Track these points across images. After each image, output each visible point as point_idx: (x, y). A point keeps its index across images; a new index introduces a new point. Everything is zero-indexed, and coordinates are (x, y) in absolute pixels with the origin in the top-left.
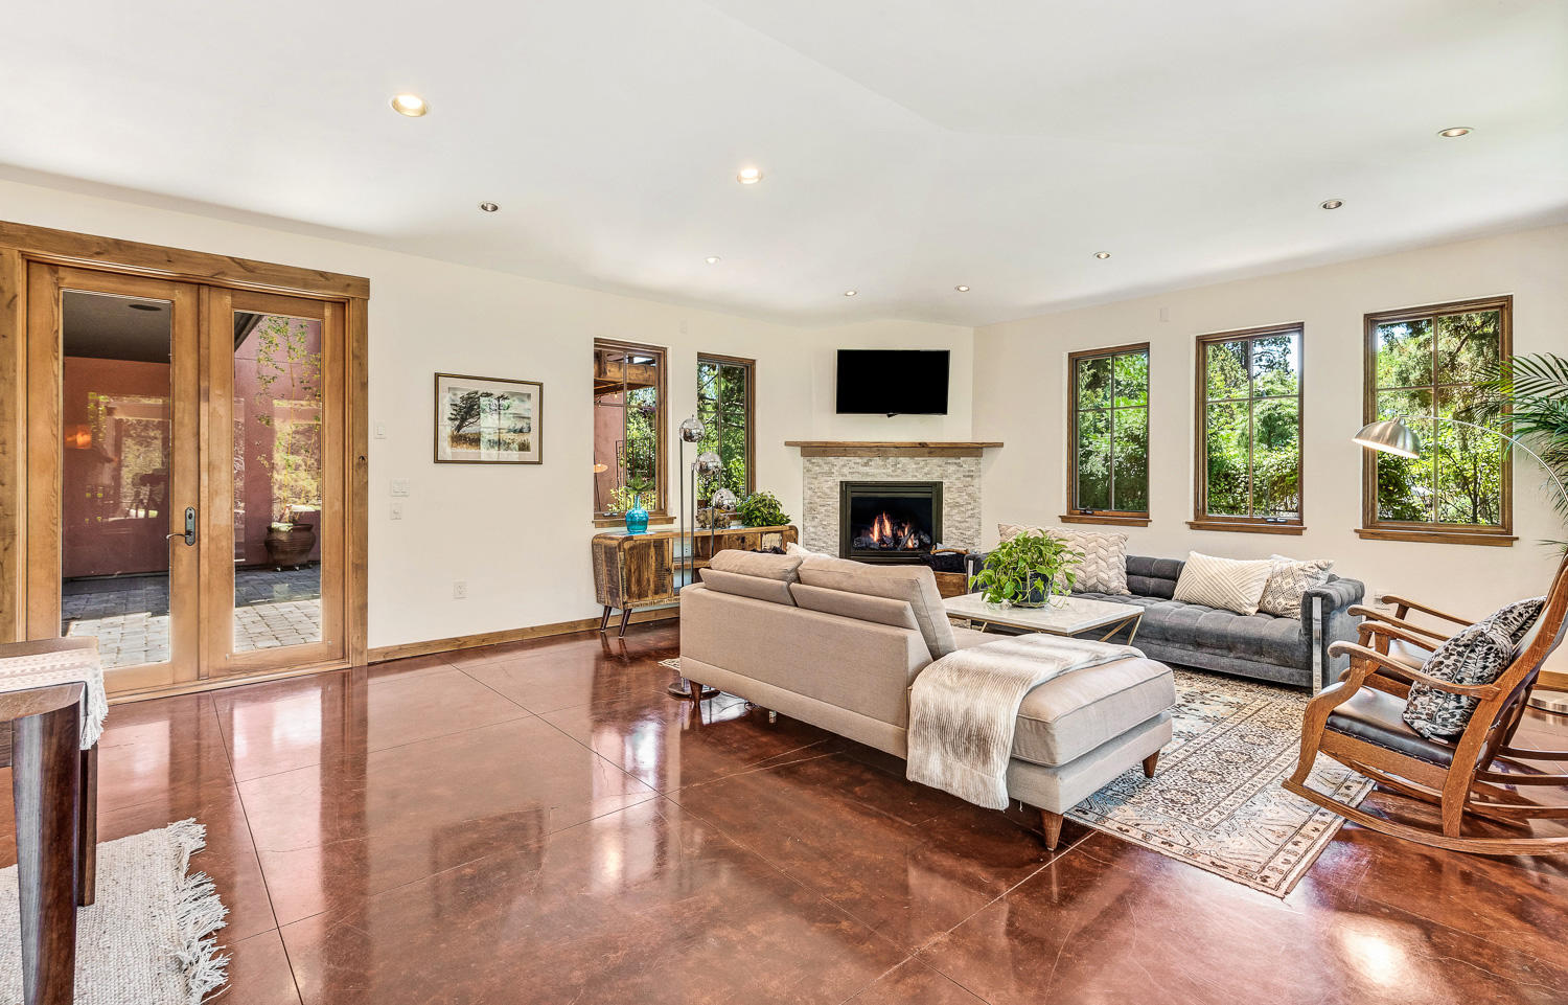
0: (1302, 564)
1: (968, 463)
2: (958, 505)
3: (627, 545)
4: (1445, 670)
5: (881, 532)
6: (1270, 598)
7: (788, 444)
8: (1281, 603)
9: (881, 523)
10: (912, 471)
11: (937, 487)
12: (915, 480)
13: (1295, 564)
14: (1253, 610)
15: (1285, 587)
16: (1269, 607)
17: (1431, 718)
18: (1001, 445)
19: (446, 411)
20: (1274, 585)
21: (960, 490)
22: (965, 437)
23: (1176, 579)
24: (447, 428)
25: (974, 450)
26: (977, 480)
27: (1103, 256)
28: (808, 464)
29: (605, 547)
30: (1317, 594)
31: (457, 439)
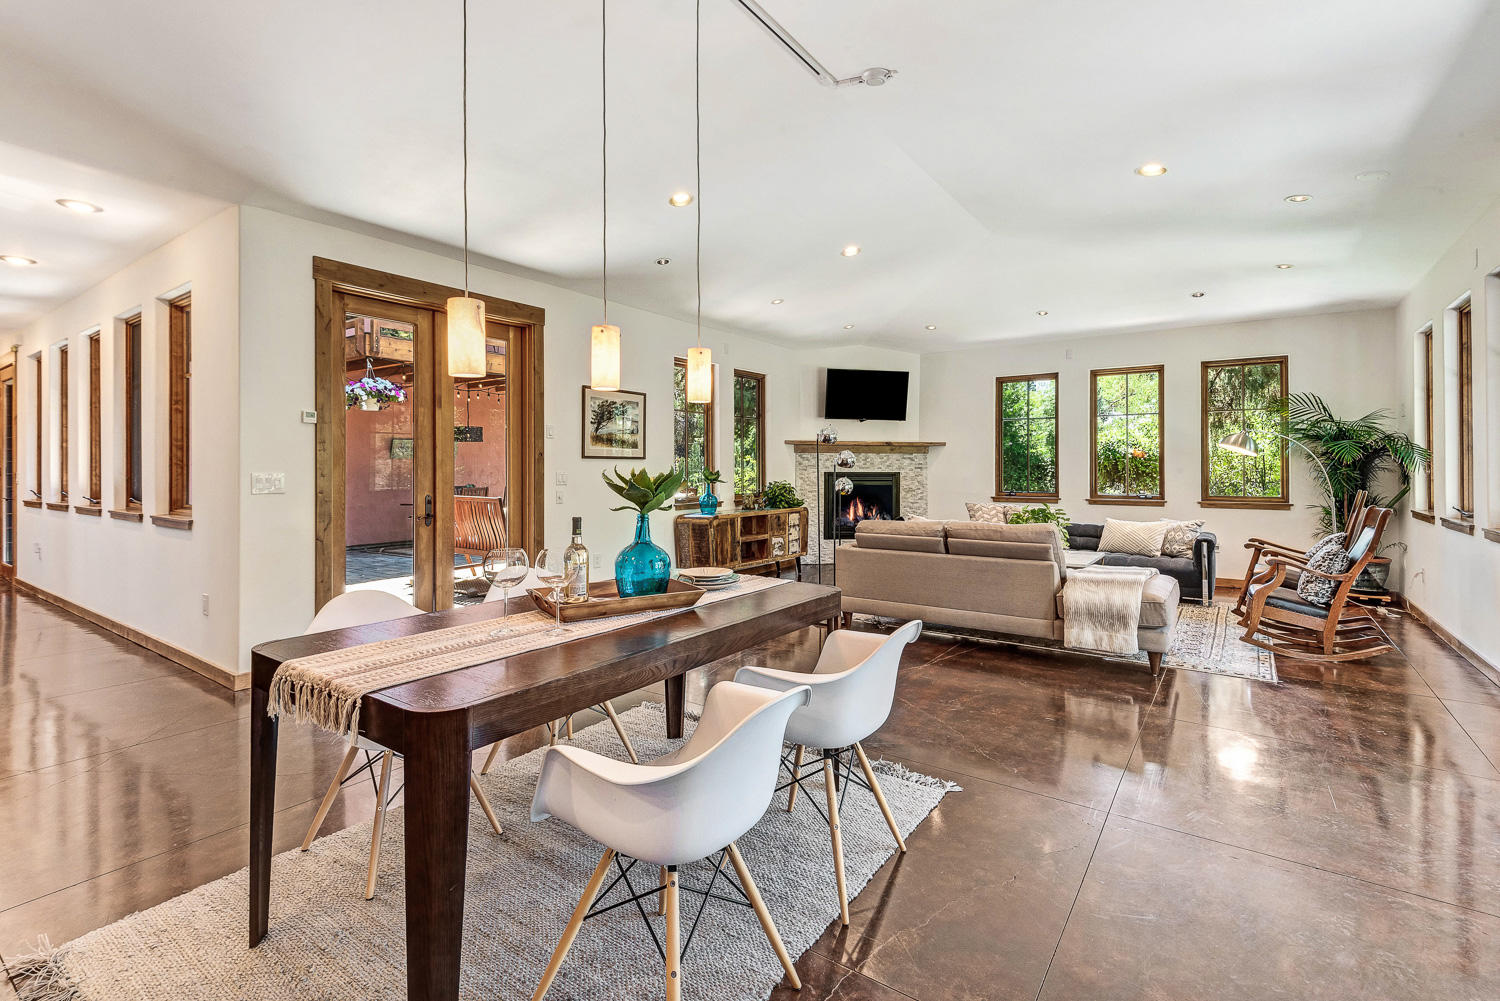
0: (1186, 523)
1: (918, 457)
2: (910, 490)
3: (715, 523)
4: (1323, 569)
5: (855, 513)
6: (1167, 546)
7: (787, 442)
8: (1176, 547)
9: (856, 506)
10: (877, 464)
11: (896, 476)
12: (880, 471)
13: (1183, 524)
14: (1159, 554)
15: (1178, 538)
16: (1168, 551)
17: (1316, 595)
18: (944, 444)
19: (590, 416)
20: (1169, 537)
21: (912, 479)
22: (915, 438)
23: (1099, 537)
24: (590, 428)
25: (923, 448)
26: (924, 471)
27: (1042, 313)
28: (799, 459)
29: (693, 525)
30: (1205, 540)
31: (597, 439)
